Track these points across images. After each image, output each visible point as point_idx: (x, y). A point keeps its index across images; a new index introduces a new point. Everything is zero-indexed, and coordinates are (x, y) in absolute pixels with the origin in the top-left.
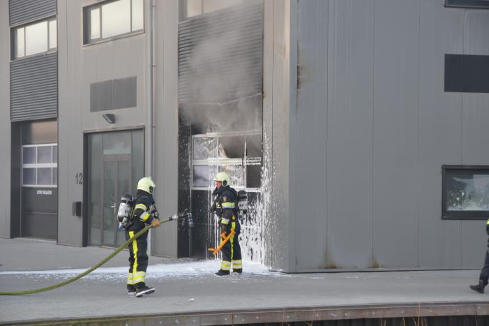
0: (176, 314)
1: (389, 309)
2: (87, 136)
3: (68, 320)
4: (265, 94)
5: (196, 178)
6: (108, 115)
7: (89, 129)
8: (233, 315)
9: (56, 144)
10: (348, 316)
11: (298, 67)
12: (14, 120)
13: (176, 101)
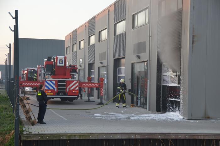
0: (112, 133)
1: (207, 135)
2: (133, 64)
3: (68, 134)
4: (182, 47)
5: (164, 80)
6: (137, 56)
7: (133, 62)
8: (135, 135)
9: (124, 67)
10: (187, 137)
11: (193, 36)
12: (115, 58)
13: (156, 50)
